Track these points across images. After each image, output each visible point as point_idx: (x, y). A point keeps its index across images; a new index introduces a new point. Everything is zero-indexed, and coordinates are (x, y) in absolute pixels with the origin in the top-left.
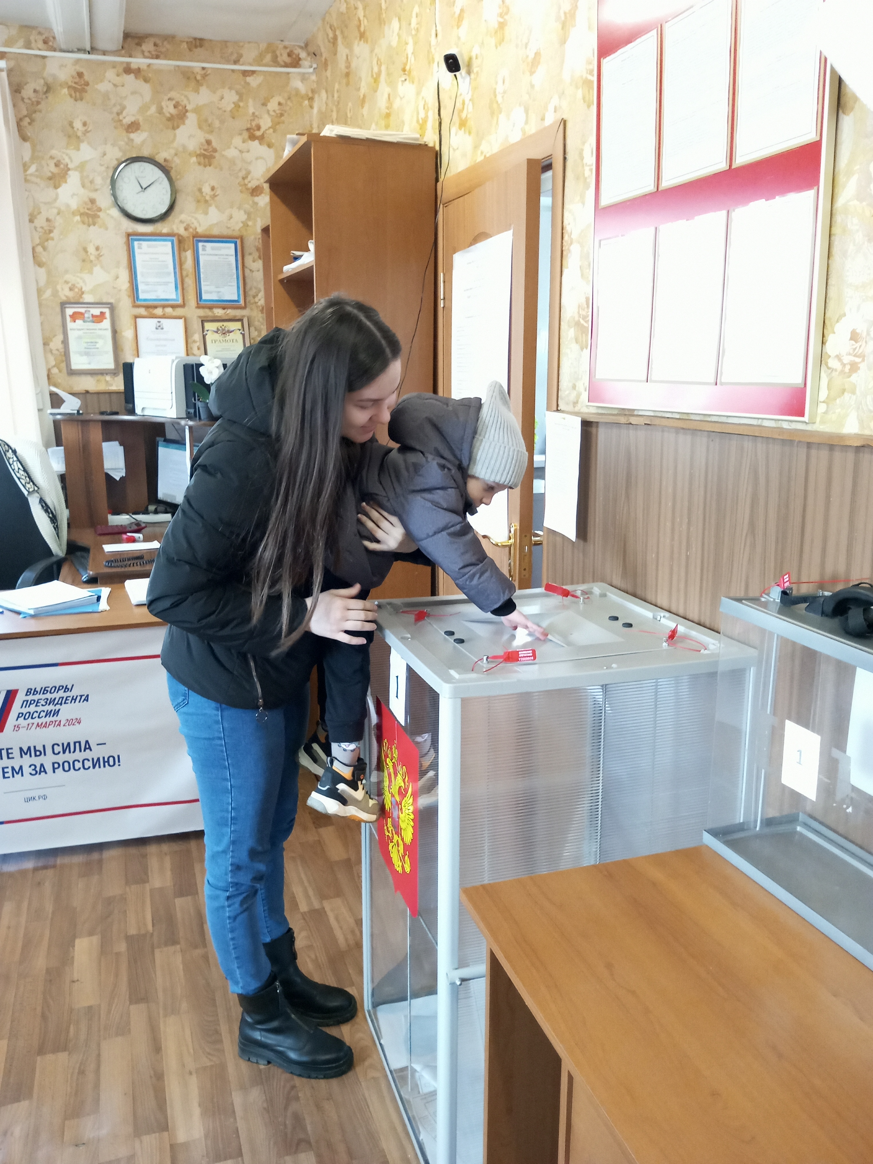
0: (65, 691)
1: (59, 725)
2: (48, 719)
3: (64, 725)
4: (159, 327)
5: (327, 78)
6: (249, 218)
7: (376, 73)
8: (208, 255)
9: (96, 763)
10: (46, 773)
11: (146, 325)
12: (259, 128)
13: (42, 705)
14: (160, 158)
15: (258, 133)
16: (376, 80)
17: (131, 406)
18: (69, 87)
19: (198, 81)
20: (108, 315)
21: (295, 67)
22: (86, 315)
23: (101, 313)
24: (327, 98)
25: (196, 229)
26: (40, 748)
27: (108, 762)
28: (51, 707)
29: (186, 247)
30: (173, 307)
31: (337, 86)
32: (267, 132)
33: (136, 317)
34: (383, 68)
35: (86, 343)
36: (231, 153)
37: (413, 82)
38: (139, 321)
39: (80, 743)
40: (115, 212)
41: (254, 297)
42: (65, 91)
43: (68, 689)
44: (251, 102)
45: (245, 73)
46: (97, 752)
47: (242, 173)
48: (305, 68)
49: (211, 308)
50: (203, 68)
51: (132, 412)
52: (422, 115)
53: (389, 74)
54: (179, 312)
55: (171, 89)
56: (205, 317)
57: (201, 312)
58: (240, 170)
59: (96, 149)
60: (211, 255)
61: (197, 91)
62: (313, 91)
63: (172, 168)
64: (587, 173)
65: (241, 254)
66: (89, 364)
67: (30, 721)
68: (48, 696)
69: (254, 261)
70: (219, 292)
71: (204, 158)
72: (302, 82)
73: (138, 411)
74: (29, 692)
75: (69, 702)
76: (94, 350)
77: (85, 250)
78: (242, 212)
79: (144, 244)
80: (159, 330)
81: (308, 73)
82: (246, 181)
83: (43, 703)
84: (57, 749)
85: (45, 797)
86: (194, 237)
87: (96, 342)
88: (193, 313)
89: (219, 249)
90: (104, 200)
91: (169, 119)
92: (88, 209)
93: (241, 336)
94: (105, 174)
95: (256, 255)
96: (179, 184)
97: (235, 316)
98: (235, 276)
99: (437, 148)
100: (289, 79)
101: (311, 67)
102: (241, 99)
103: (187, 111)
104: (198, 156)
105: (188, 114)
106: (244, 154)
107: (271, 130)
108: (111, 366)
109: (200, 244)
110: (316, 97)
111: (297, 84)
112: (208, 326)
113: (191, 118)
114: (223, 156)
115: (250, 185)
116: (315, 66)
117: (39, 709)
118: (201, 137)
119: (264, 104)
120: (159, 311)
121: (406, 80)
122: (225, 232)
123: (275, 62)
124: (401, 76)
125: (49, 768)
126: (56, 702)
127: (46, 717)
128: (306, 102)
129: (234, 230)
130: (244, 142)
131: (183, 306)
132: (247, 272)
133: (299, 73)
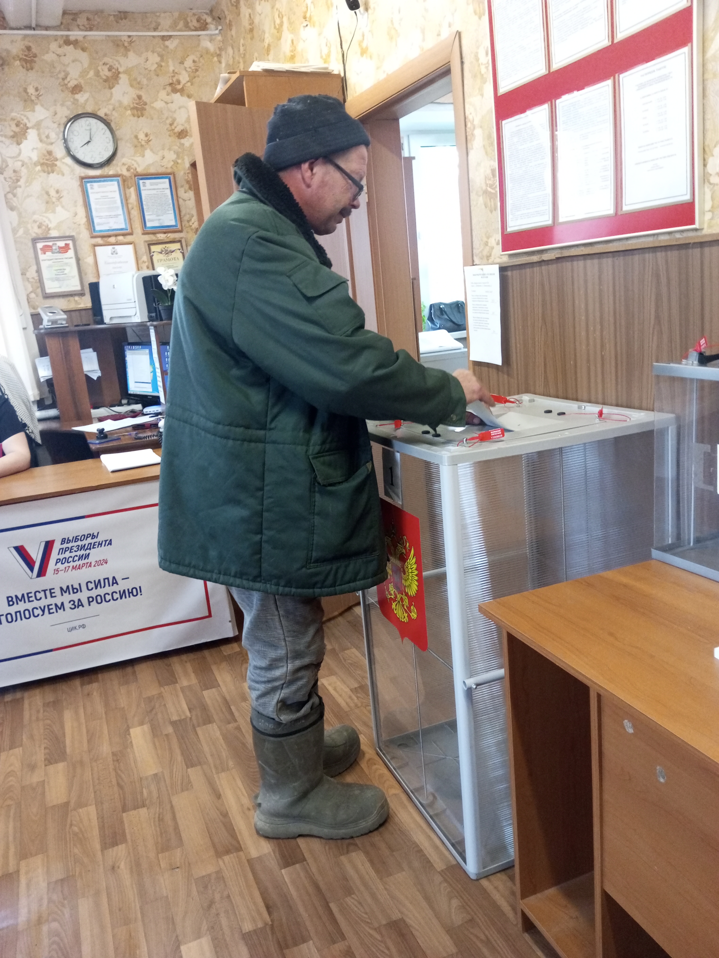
0: (92, 538)
1: (90, 566)
2: (81, 562)
3: (94, 566)
4: (114, 253)
5: (232, 36)
6: (178, 157)
7: (278, 25)
8: (148, 190)
9: (122, 594)
10: (83, 606)
11: (103, 252)
12: (179, 82)
13: (75, 551)
14: (101, 113)
15: (179, 87)
16: (279, 29)
17: (99, 318)
18: (20, 60)
19: (126, 47)
20: (71, 246)
21: (204, 30)
22: (54, 248)
23: (66, 244)
24: (234, 53)
25: (136, 169)
26: (76, 586)
27: (132, 592)
28: (82, 552)
29: (130, 185)
30: (124, 235)
31: (242, 41)
32: (186, 85)
33: (95, 246)
34: (285, 19)
35: (56, 270)
36: (159, 105)
37: (314, 26)
38: (98, 249)
39: (108, 579)
40: (69, 161)
41: (188, 221)
42: (17, 63)
43: (95, 536)
44: (171, 63)
45: (164, 38)
46: (123, 586)
47: (169, 121)
48: (211, 30)
49: (154, 234)
50: (129, 36)
51: (102, 322)
52: (325, 51)
53: (291, 23)
54: (129, 238)
55: (105, 55)
56: (149, 241)
57: (147, 238)
58: (167, 118)
59: (48, 110)
60: (150, 189)
61: (126, 56)
62: (220, 49)
63: (111, 121)
64: (483, 70)
65: (174, 187)
66: (60, 287)
67: (66, 565)
68: (79, 543)
69: (185, 192)
70: (159, 220)
71: (137, 111)
72: (210, 42)
73: (107, 320)
74: (63, 541)
75: (96, 546)
76: (63, 276)
77: (47, 193)
78: (172, 152)
79: (95, 185)
80: (115, 255)
81: (214, 35)
82: (173, 127)
83: (75, 549)
84: (91, 586)
85: (83, 626)
86: (135, 176)
87: (64, 269)
88: (140, 239)
89: (157, 184)
90: (59, 151)
91: (105, 81)
92: (47, 160)
93: (181, 254)
94: (58, 130)
95: (187, 187)
96: (118, 133)
97: (175, 238)
98: (171, 206)
99: (342, 75)
100: (199, 40)
101: (217, 29)
102: (162, 60)
103: (119, 73)
104: (132, 109)
105: (120, 75)
106: (169, 105)
107: (189, 84)
108: (79, 288)
109: (141, 182)
110: (223, 53)
111: (207, 44)
112: (153, 248)
113: (124, 79)
114: (153, 107)
115: (176, 130)
116: (220, 28)
117: (73, 554)
118: (132, 93)
119: (182, 63)
120: (112, 240)
121: (307, 25)
122: (161, 170)
123: (187, 27)
124: (302, 23)
125: (85, 602)
126: (86, 548)
127: (79, 560)
128: (215, 59)
129: (167, 168)
130: (168, 95)
131: (131, 234)
132: (181, 201)
133: (207, 35)
